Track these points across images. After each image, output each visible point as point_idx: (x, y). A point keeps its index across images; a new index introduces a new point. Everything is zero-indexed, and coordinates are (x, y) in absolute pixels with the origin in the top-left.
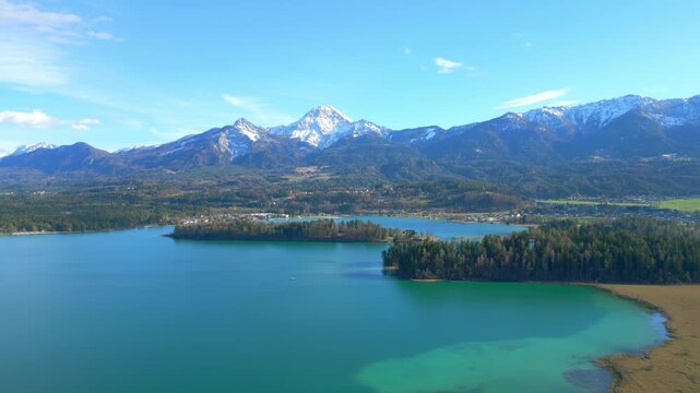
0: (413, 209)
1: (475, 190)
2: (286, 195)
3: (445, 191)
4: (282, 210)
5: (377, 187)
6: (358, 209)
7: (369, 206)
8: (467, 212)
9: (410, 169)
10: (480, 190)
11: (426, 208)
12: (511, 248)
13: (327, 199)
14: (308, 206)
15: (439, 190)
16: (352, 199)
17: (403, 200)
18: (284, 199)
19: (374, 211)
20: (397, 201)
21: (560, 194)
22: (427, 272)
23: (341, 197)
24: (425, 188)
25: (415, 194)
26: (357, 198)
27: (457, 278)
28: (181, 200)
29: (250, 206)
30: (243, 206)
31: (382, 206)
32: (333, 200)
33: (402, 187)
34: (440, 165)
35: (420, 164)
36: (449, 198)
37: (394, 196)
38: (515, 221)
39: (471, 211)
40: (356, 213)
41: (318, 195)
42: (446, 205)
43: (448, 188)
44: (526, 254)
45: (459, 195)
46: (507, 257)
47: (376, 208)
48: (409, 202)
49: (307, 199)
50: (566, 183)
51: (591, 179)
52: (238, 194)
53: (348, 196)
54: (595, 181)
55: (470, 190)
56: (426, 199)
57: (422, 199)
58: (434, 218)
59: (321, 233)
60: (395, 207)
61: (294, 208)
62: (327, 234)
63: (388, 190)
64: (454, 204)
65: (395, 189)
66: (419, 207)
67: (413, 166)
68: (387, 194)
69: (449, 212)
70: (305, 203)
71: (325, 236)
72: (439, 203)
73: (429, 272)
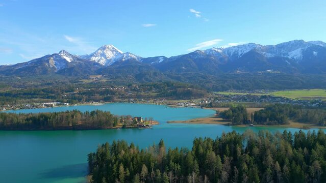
0: (148, 98)
2: (73, 91)
3: (167, 88)
4: (66, 100)
5: (129, 86)
6: (115, 99)
7: (123, 98)
8: (178, 99)
9: (150, 77)
10: (185, 87)
11: (155, 97)
12: (226, 158)
13: (97, 93)
14: (85, 97)
15: (163, 87)
16: (113, 93)
17: (143, 93)
18: (72, 93)
19: (126, 100)
20: (139, 93)
21: (224, 89)
23: (107, 92)
24: (156, 86)
25: (151, 89)
26: (116, 92)
28: (6, 95)
29: (48, 98)
30: (43, 98)
32: (102, 93)
33: (143, 86)
35: (155, 74)
36: (169, 92)
37: (138, 91)
38: (206, 106)
40: (115, 102)
41: (92, 90)
42: (167, 96)
43: (168, 86)
44: (245, 167)
45: (173, 90)
47: (126, 98)
48: (146, 94)
49: (84, 93)
50: (226, 83)
51: (238, 81)
52: (43, 90)
53: (111, 91)
54: (240, 83)
55: (180, 87)
56: (155, 92)
57: (153, 93)
58: (159, 104)
59: (63, 122)
60: (138, 98)
61: (75, 99)
62: (69, 123)
63: (135, 87)
64: (171, 95)
65: (139, 87)
66: (152, 97)
67: (152, 75)
68: (134, 90)
69: (168, 100)
70: (84, 96)
71: (67, 125)
72: (163, 95)
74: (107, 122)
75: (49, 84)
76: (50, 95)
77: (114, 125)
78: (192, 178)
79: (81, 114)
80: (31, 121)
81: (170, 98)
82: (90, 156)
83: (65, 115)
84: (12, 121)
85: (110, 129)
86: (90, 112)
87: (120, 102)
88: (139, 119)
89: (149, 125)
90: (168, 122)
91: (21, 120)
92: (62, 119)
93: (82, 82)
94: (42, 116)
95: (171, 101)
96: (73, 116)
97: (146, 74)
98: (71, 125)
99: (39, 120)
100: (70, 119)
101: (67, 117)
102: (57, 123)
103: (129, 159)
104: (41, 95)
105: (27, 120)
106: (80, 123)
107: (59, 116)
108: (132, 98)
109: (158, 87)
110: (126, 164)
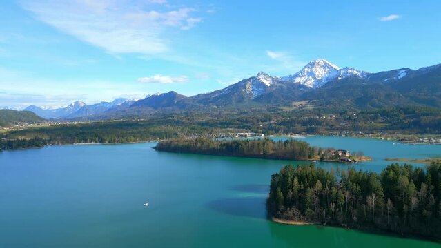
0: (370, 130)
1: (432, 114)
2: (270, 120)
3: (403, 116)
4: (261, 131)
5: (342, 114)
6: (322, 130)
7: (332, 129)
8: (421, 133)
9: (379, 100)
10: (436, 115)
11: (382, 130)
13: (298, 123)
15: (396, 115)
16: (319, 123)
17: (362, 124)
18: (269, 123)
19: (336, 132)
20: (357, 124)
22: (294, 211)
23: (311, 121)
24: (384, 114)
25: (375, 118)
26: (324, 121)
27: (335, 223)
29: (243, 128)
30: (238, 128)
31: (343, 128)
32: (304, 123)
33: (364, 113)
34: (406, 97)
35: (388, 96)
36: (406, 122)
37: (355, 120)
39: (426, 132)
40: (320, 134)
41: (292, 119)
42: (402, 128)
43: (405, 114)
45: (414, 120)
46: (414, 200)
47: (337, 129)
48: (367, 125)
49: (283, 123)
52: (238, 120)
53: (317, 120)
55: (427, 115)
57: (380, 123)
58: (386, 138)
59: (255, 149)
60: (355, 130)
61: (272, 129)
62: (259, 152)
63: (351, 116)
64: (409, 127)
65: (358, 115)
66: (376, 129)
68: (350, 119)
69: (404, 134)
70: (282, 126)
71: (258, 153)
72: (395, 126)
73: (296, 211)
74: (301, 153)
75: (245, 113)
76: (245, 124)
77: (310, 157)
78: (372, 200)
79: (274, 143)
81: (407, 132)
82: (274, 176)
83: (256, 142)
85: (304, 160)
86: (283, 141)
87: (329, 135)
88: (344, 152)
89: (356, 160)
90: (387, 160)
91: (216, 145)
92: (253, 146)
93: (281, 110)
94: (234, 142)
95: (407, 136)
96: (264, 144)
97: (373, 98)
98: (262, 154)
99: (231, 146)
100: (261, 147)
101: (258, 144)
102: (248, 151)
103: (305, 174)
104: (236, 124)
105: (221, 145)
106: (271, 152)
107: (250, 143)
108: (345, 129)
109: (387, 115)
110: (301, 179)
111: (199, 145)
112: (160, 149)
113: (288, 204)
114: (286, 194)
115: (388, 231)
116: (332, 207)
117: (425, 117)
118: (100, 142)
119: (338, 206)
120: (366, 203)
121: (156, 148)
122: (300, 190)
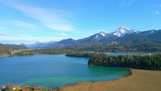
0: (132, 51)
2: (101, 48)
3: (143, 47)
4: (98, 51)
5: (125, 46)
6: (117, 51)
7: (120, 51)
10: (154, 46)
13: (110, 49)
15: (141, 47)
16: (116, 49)
17: (130, 49)
19: (122, 52)
20: (129, 49)
23: (114, 48)
31: (124, 51)
32: (112, 49)
33: (131, 46)
35: (144, 40)
36: (144, 49)
37: (128, 48)
40: (116, 53)
41: (108, 48)
45: (146, 48)
47: (122, 51)
55: (150, 46)
57: (136, 49)
59: (92, 55)
60: (128, 51)
61: (101, 51)
63: (127, 47)
65: (129, 46)
66: (134, 51)
67: (142, 41)
68: (127, 48)
70: (105, 50)
72: (140, 50)
73: (92, 63)
76: (93, 49)
78: (105, 61)
80: (84, 55)
84: (80, 55)
87: (119, 53)
91: (82, 54)
97: (139, 40)
102: (90, 56)
104: (90, 49)
108: (125, 51)
109: (138, 47)
110: (94, 58)
111: (77, 54)
112: (67, 56)
113: (91, 63)
114: (91, 61)
115: (107, 66)
116: (98, 63)
117: (150, 47)
118: (50, 54)
119: (99, 62)
120: (104, 62)
121: (66, 56)
122: (93, 60)
